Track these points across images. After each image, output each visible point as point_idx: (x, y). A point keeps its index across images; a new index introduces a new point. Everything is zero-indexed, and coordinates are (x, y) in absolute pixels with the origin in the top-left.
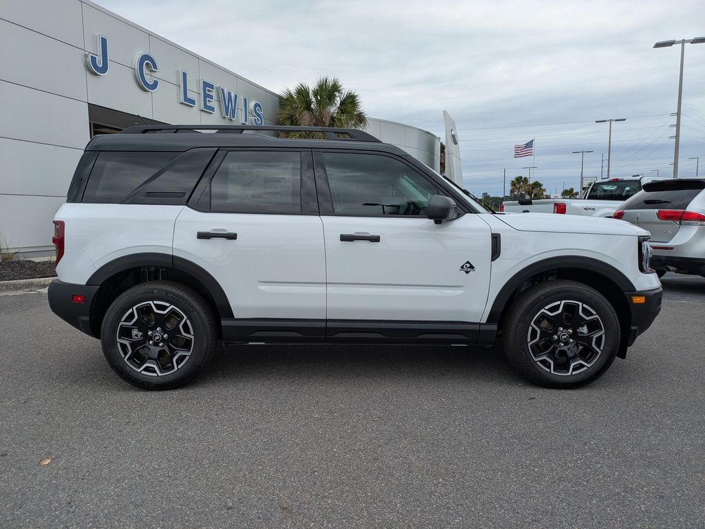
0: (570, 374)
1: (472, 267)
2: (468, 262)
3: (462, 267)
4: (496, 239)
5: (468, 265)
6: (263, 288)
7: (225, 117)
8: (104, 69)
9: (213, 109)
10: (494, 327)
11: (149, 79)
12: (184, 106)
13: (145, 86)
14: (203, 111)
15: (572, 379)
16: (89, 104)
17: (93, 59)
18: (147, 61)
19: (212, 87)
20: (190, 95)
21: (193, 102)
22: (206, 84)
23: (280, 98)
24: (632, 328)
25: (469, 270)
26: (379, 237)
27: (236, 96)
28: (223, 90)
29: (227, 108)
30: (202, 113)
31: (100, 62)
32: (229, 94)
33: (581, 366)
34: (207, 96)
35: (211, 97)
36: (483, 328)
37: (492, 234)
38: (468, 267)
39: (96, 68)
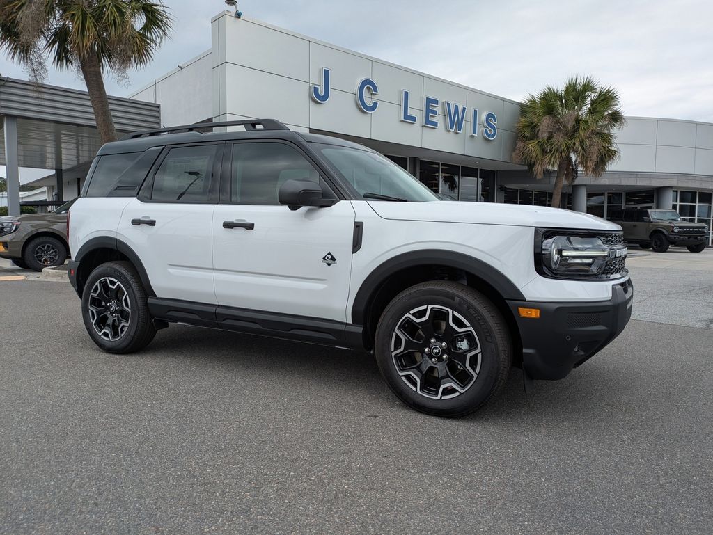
0: (438, 397)
1: (333, 259)
2: (329, 254)
3: (324, 259)
4: (358, 227)
5: (330, 257)
6: (172, 270)
7: (450, 131)
8: (325, 97)
9: (435, 124)
10: (360, 329)
11: (369, 103)
12: (405, 124)
13: (364, 109)
14: (424, 126)
15: (440, 405)
16: (310, 129)
17: (316, 90)
18: (368, 85)
19: (436, 102)
20: (410, 113)
21: (414, 119)
22: (429, 101)
23: (522, 105)
24: (525, 351)
25: (331, 262)
26: (253, 225)
27: (464, 109)
28: (449, 104)
29: (452, 122)
30: (424, 128)
31: (321, 92)
32: (456, 107)
33: (453, 391)
34: (429, 112)
35: (435, 112)
36: (349, 329)
37: (355, 222)
38: (330, 259)
39: (319, 97)
